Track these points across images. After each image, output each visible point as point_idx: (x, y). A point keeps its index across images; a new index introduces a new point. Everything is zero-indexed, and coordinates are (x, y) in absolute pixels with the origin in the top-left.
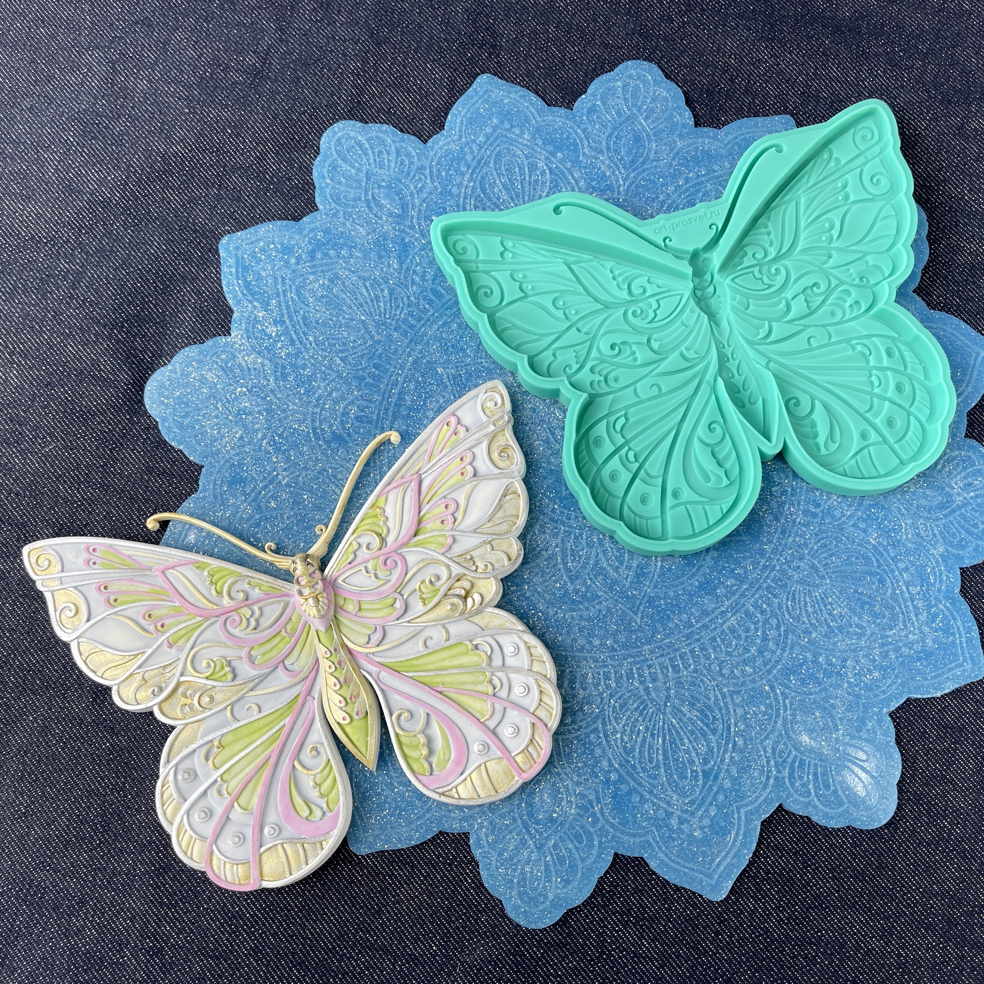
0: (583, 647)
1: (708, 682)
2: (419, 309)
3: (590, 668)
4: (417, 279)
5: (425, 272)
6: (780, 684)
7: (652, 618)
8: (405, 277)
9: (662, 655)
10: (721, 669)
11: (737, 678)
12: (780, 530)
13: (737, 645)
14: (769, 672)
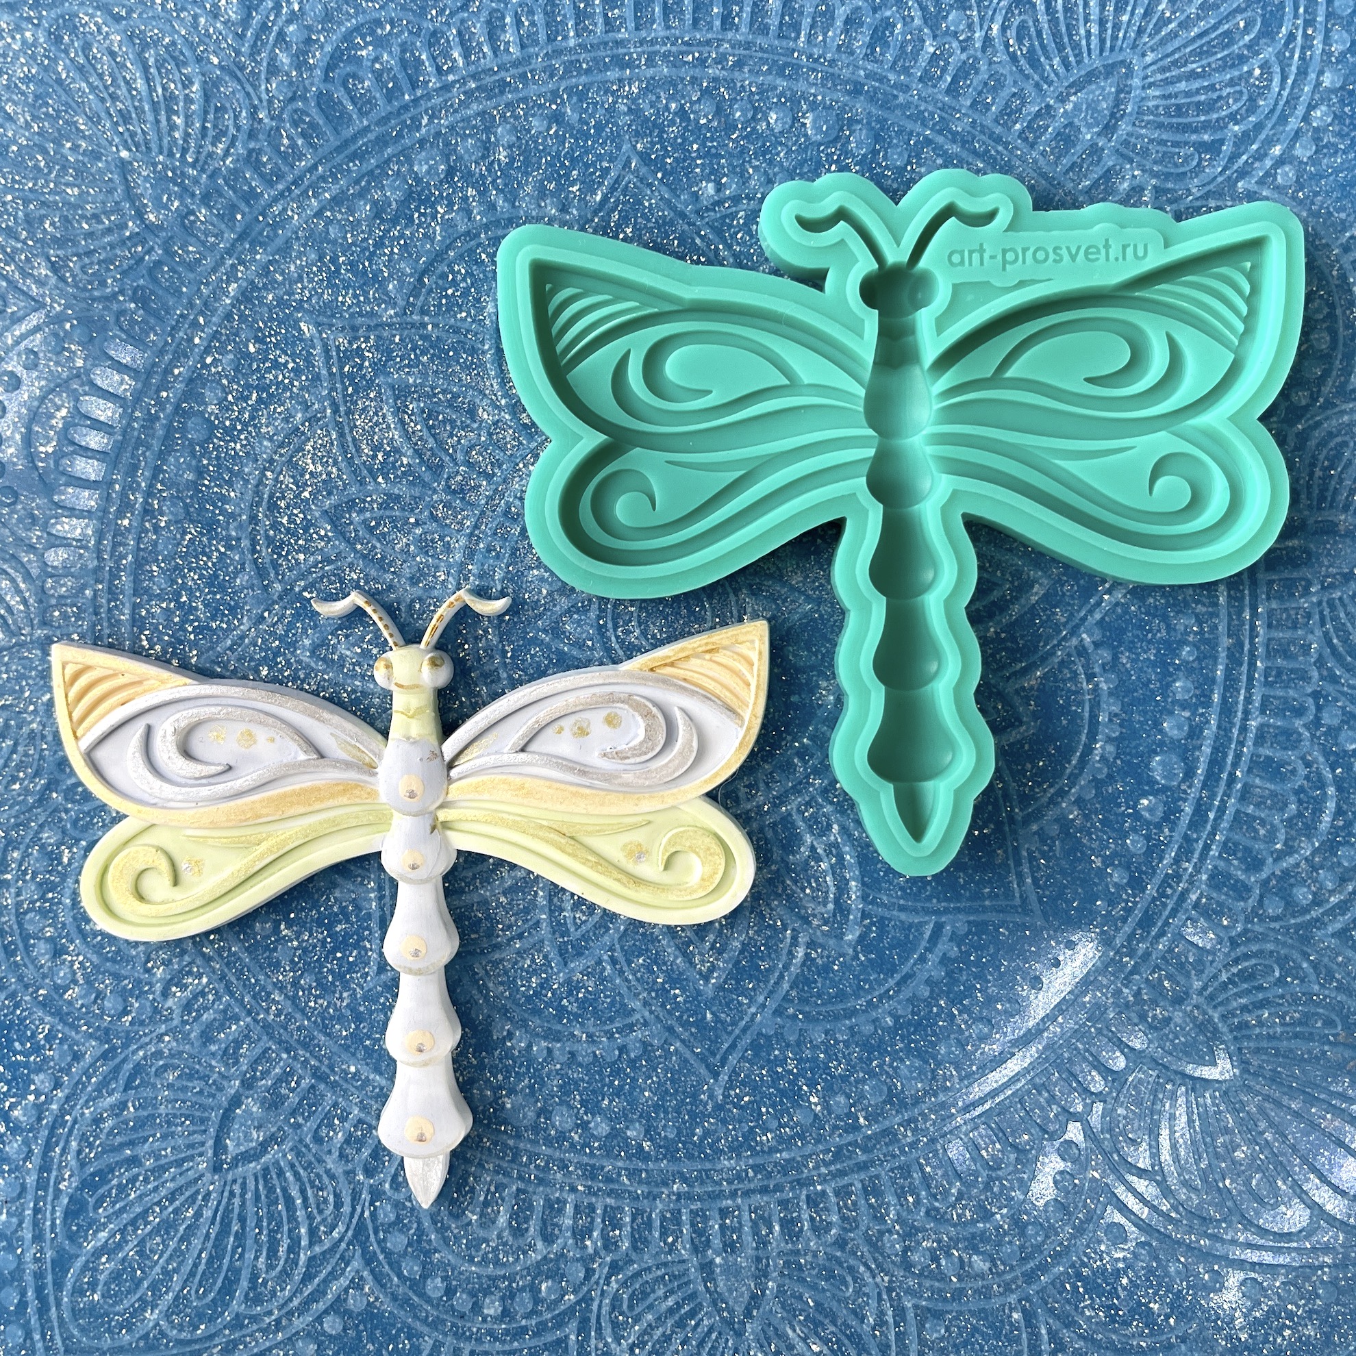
0: (562, 1136)
1: (867, 1277)
2: (276, 148)
3: (573, 1189)
4: (284, 58)
5: (308, 41)
6: (1051, 1311)
7: (755, 1088)
8: (254, 52)
9: (764, 1190)
10: (906, 1250)
11: (943, 1278)
12: (1138, 913)
13: (960, 1197)
14: (1030, 1277)
